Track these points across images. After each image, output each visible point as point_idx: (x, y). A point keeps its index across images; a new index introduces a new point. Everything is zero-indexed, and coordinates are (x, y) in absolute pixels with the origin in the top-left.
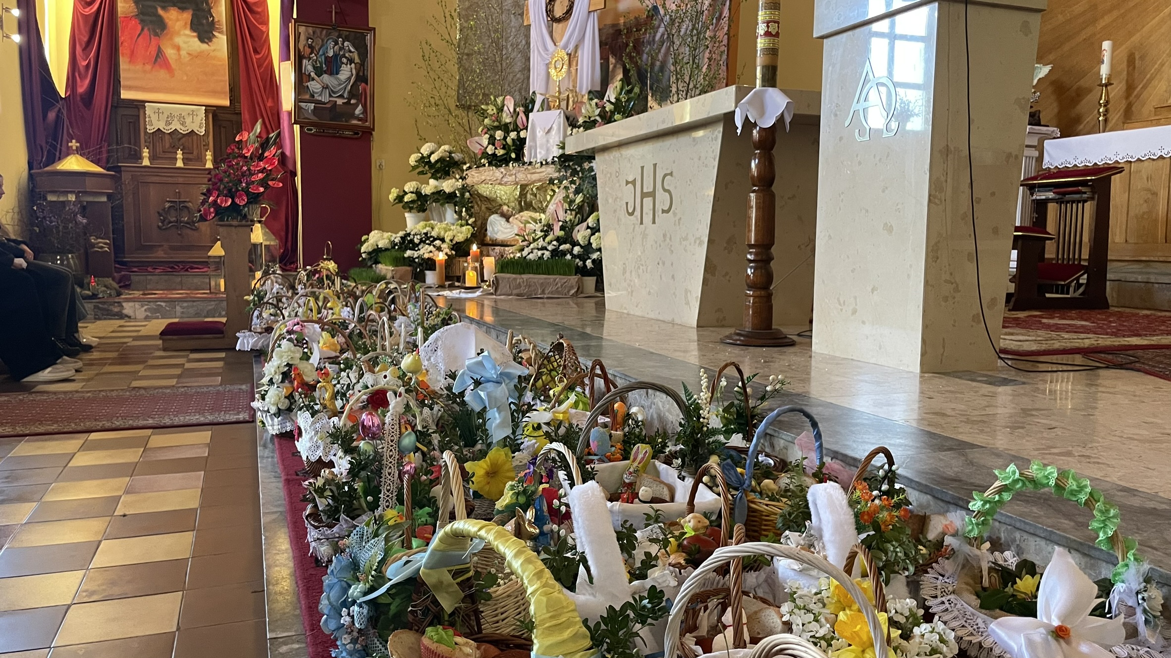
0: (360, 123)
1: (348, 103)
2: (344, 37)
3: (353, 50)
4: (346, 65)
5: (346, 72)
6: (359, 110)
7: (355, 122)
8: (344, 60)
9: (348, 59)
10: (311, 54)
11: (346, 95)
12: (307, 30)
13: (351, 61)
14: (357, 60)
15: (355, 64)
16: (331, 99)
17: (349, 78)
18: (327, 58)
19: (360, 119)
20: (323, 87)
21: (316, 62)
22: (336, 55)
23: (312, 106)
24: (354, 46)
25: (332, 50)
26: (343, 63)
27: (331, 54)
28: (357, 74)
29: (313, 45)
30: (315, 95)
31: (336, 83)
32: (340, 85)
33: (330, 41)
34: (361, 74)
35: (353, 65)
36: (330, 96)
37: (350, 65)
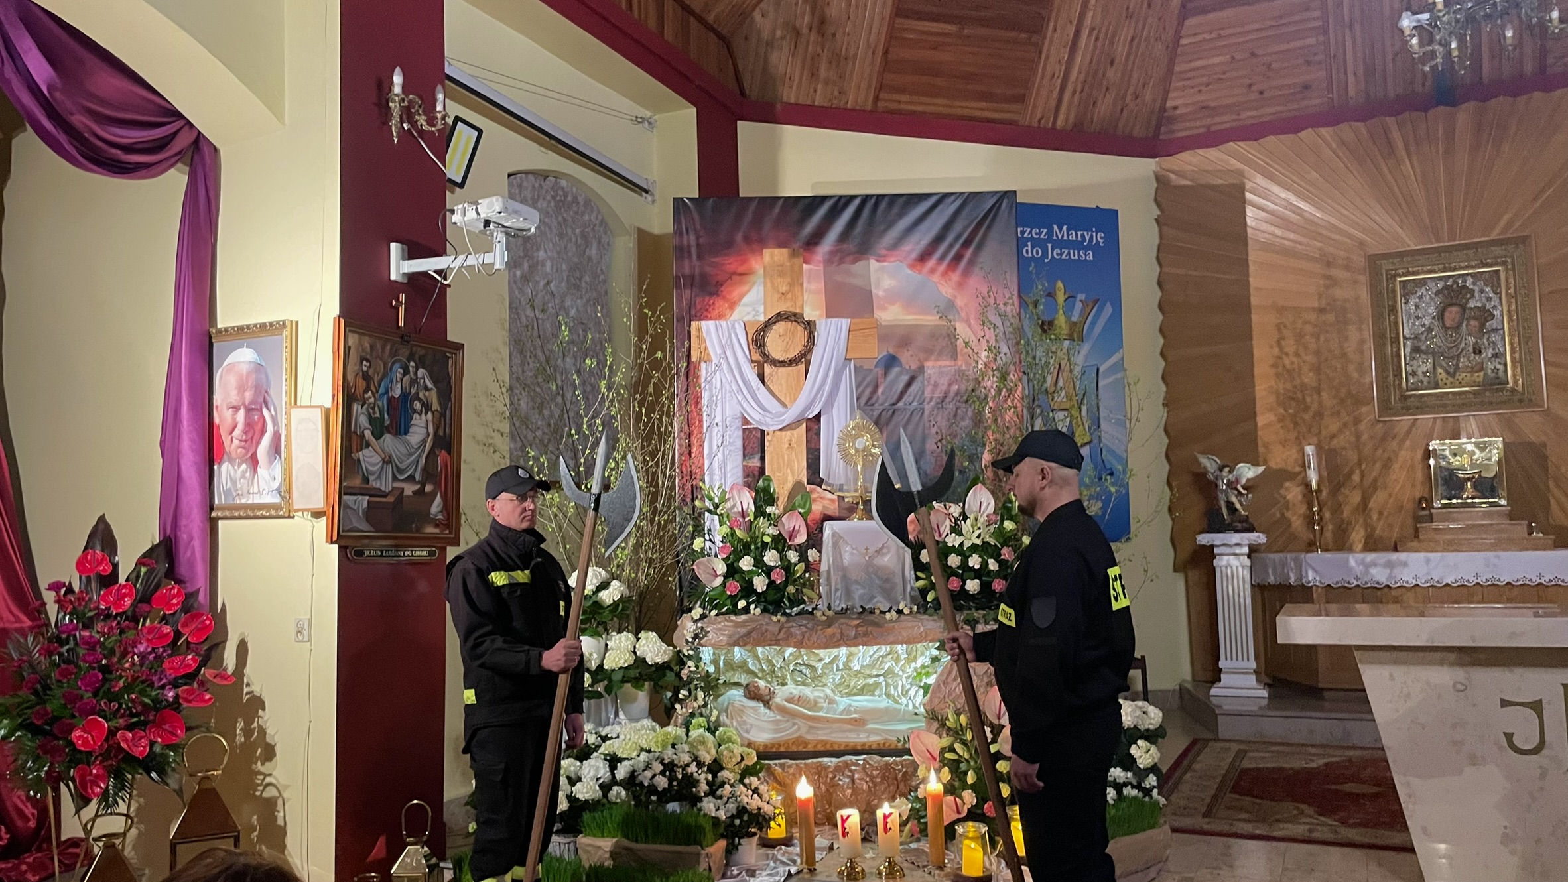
0: (438, 531)
2: (417, 360)
4: (420, 414)
5: (421, 428)
6: (436, 506)
7: (430, 530)
9: (423, 404)
10: (366, 391)
12: (360, 344)
15: (433, 413)
16: (396, 485)
18: (391, 400)
19: (438, 523)
20: (384, 461)
21: (373, 408)
22: (405, 396)
23: (364, 501)
24: (432, 378)
25: (399, 385)
26: (415, 411)
27: (397, 393)
28: (436, 433)
29: (371, 372)
30: (371, 478)
31: (404, 451)
33: (397, 366)
35: (430, 414)
36: (395, 479)
37: (426, 414)
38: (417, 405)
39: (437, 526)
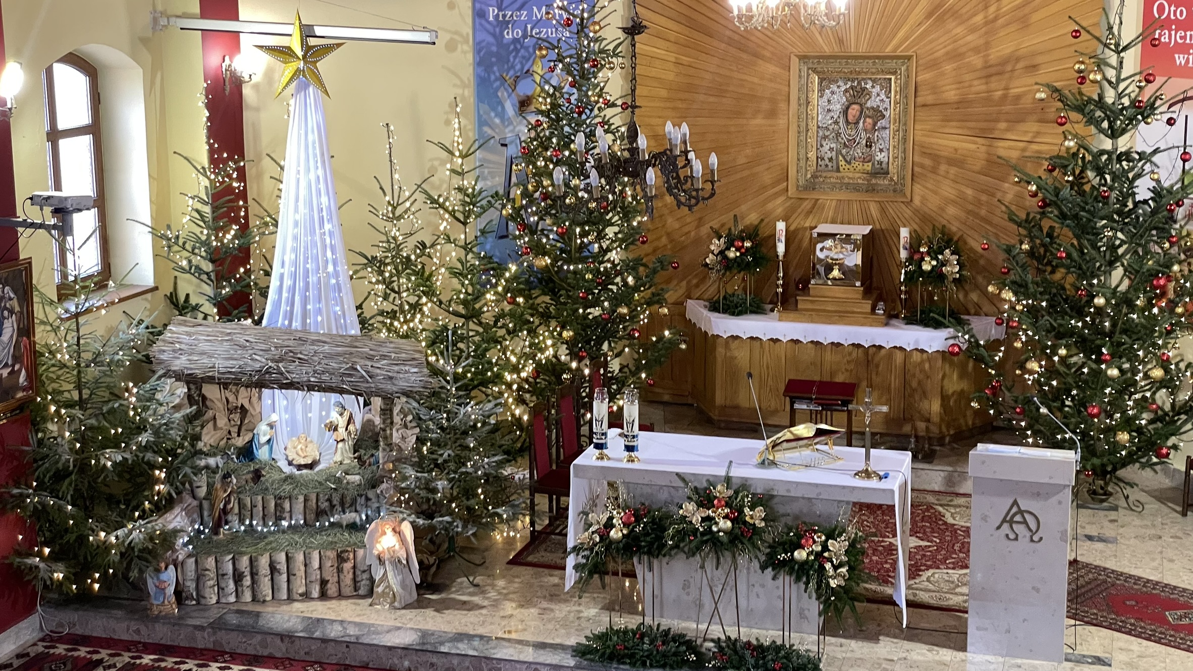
0: (24, 393)
1: (12, 373)
3: (12, 295)
4: (8, 319)
5: (9, 328)
6: (22, 378)
7: (20, 394)
8: (6, 313)
9: (9, 311)
11: (10, 362)
13: (11, 312)
14: (17, 309)
15: (16, 314)
17: (12, 336)
19: (24, 389)
24: (13, 290)
26: (5, 318)
28: (18, 328)
32: (4, 349)
34: (21, 326)
37: (12, 317)
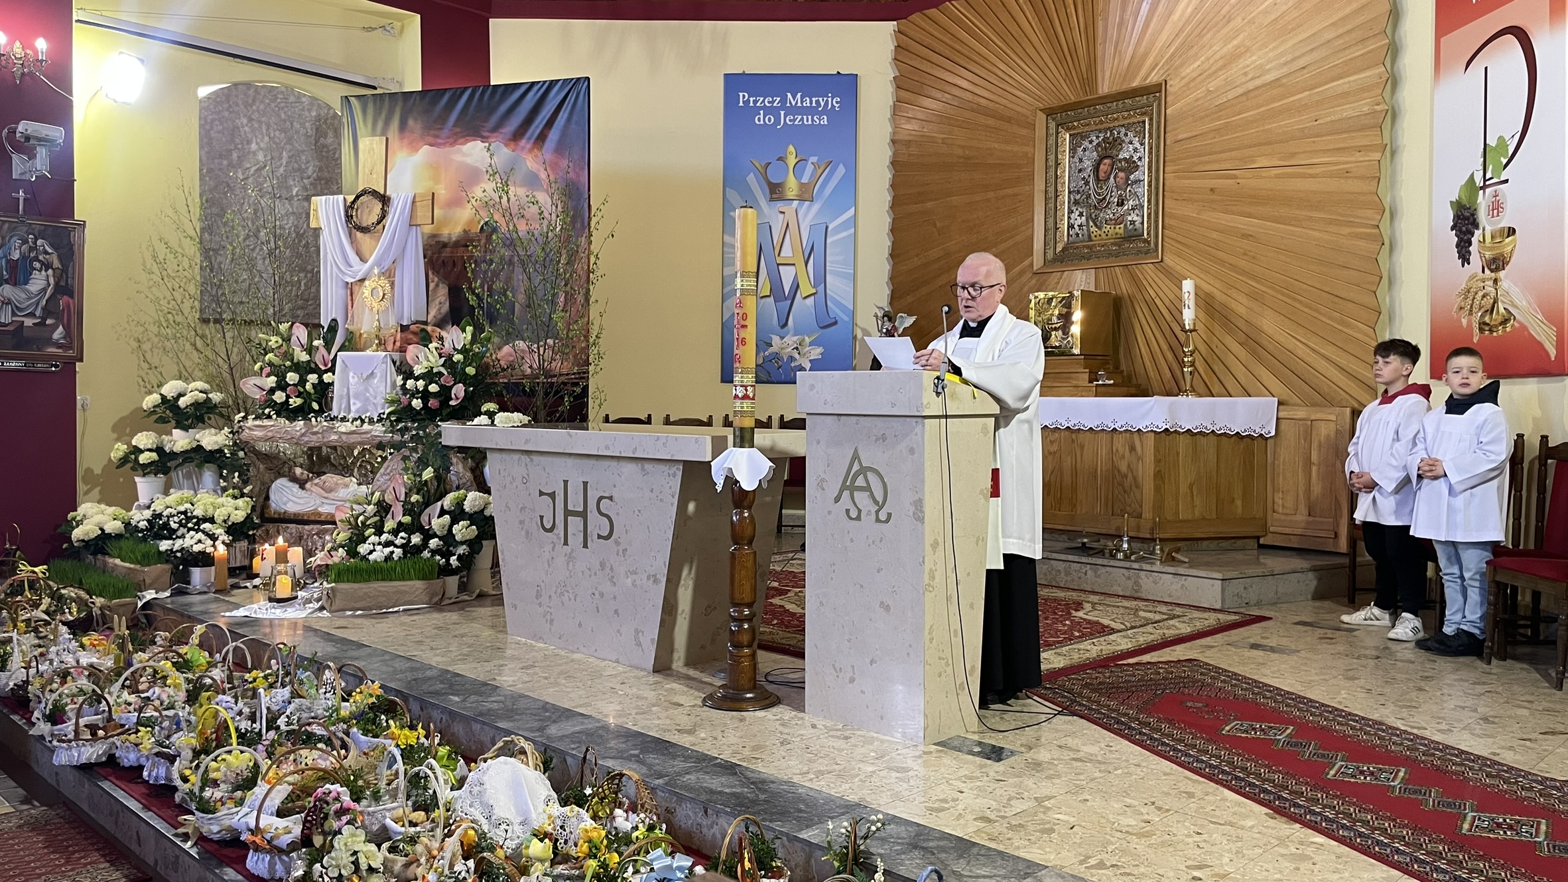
0: (61, 351)
2: (36, 233)
3: (50, 250)
4: (40, 271)
5: (39, 281)
6: (58, 334)
7: (52, 350)
9: (43, 264)
11: (38, 313)
15: (53, 270)
16: (15, 319)
18: (9, 261)
19: (60, 346)
20: (4, 302)
22: (24, 257)
24: (52, 245)
25: (18, 251)
26: (35, 269)
27: (16, 255)
28: (57, 284)
31: (24, 296)
33: (15, 238)
35: (50, 272)
36: (14, 314)
37: (46, 271)
38: (37, 265)
39: (59, 347)
